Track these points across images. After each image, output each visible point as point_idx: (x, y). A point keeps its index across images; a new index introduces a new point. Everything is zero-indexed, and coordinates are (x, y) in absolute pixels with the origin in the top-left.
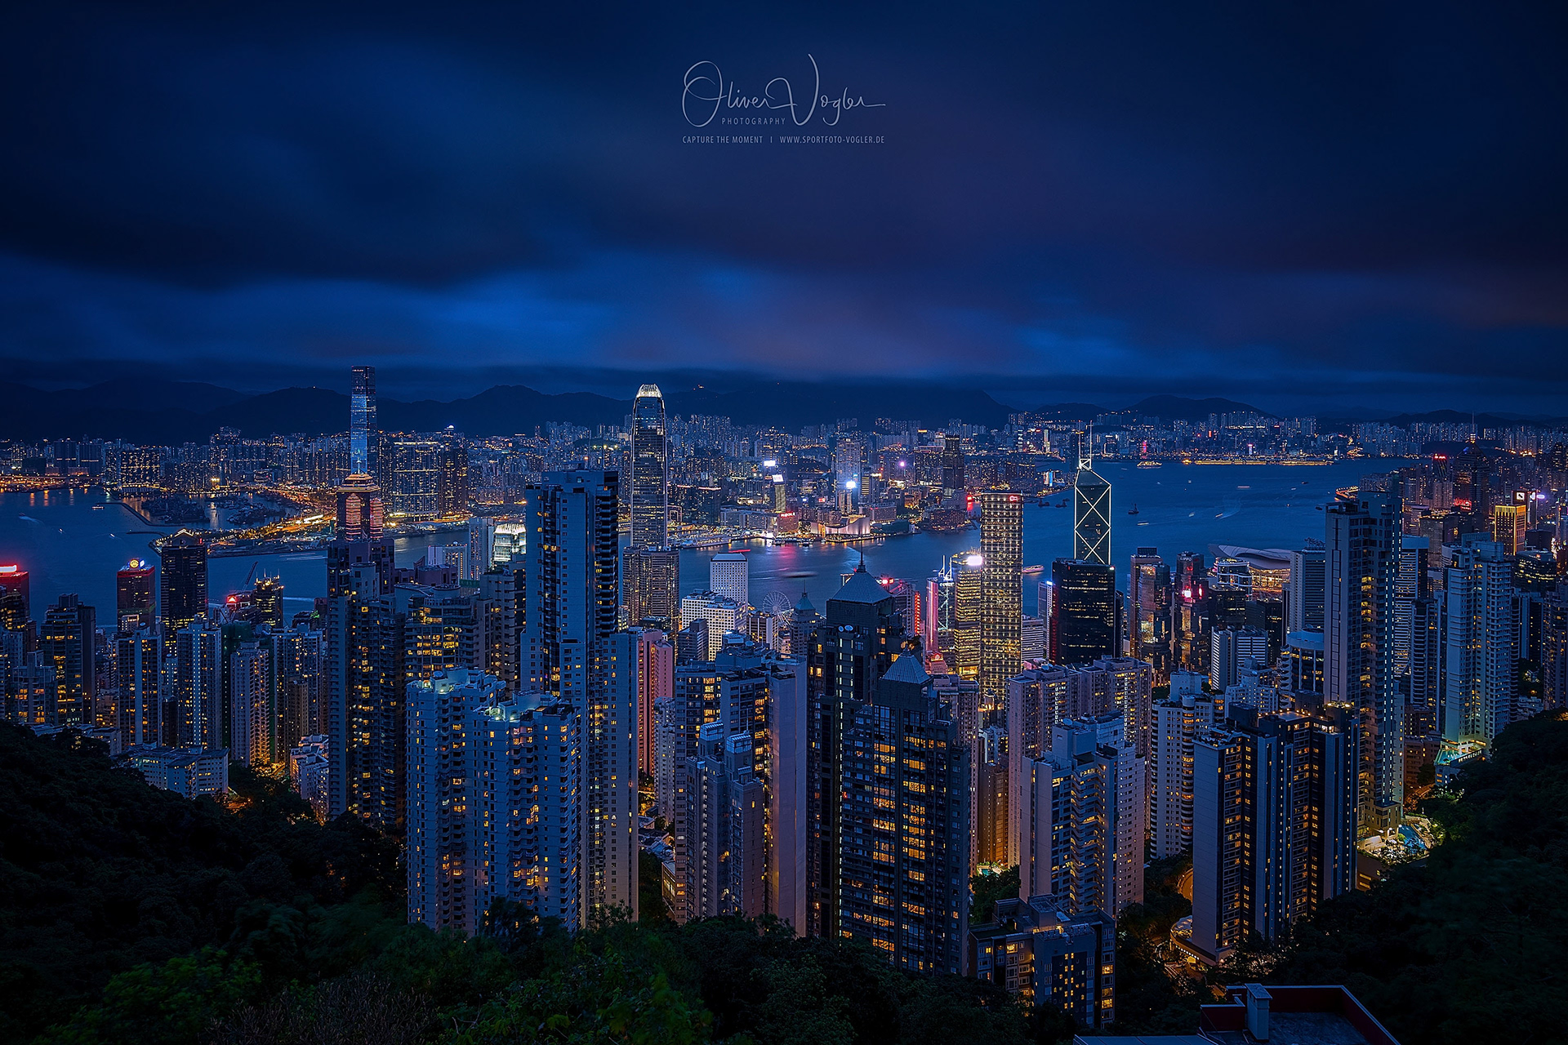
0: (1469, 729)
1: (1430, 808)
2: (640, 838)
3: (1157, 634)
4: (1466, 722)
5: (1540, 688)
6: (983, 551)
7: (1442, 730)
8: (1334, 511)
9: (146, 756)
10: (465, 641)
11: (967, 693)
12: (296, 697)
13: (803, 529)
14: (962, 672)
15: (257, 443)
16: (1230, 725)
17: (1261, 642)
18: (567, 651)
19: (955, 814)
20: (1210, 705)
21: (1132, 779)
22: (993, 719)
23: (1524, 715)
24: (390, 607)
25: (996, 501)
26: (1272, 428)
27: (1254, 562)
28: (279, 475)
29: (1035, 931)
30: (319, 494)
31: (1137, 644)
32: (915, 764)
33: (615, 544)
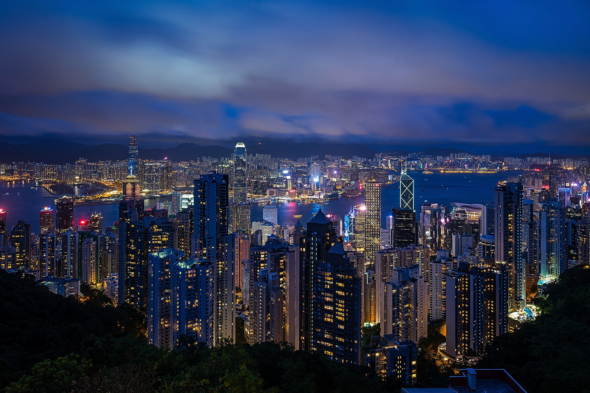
0: (550, 272)
1: (536, 301)
2: (236, 312)
3: (432, 235)
4: (549, 269)
5: (577, 256)
6: (366, 205)
7: (540, 272)
8: (498, 190)
9: (49, 281)
10: (170, 238)
11: (360, 257)
12: (106, 259)
13: (298, 196)
14: (358, 250)
15: (93, 164)
16: (459, 270)
17: (471, 239)
18: (209, 242)
19: (356, 303)
20: (452, 262)
21: (423, 291)
22: (370, 268)
23: (571, 266)
24: (142, 225)
25: (371, 186)
26: (474, 159)
27: (468, 209)
28: (100, 176)
29: (386, 348)
30: (116, 183)
31: (424, 240)
32: (340, 285)
33: (227, 202)
